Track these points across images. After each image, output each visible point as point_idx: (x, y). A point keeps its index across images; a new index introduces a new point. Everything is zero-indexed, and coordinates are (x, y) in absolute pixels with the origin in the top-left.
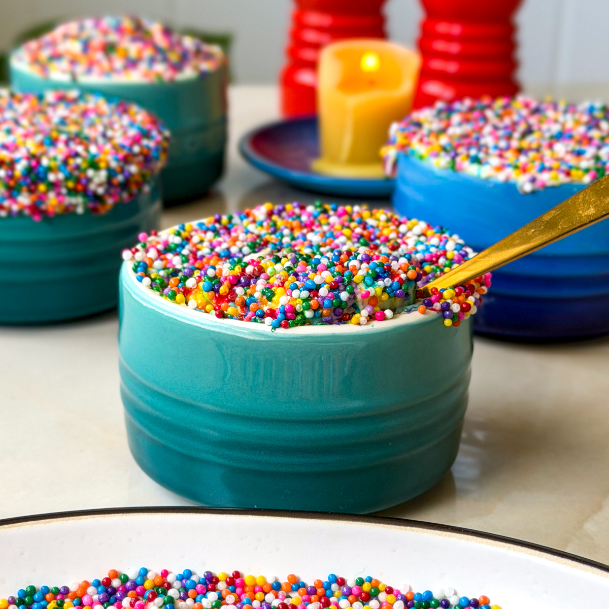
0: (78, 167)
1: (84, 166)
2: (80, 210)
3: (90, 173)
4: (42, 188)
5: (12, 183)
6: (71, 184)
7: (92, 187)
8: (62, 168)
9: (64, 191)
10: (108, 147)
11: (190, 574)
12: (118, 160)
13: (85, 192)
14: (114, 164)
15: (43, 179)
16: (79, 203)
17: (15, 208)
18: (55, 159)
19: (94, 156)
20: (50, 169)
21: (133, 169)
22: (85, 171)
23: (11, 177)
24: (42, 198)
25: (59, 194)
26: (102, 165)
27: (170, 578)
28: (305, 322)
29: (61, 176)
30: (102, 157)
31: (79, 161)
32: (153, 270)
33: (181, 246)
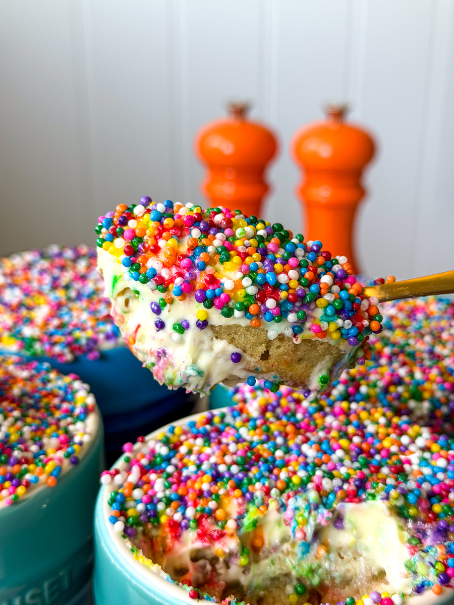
0: (399, 397)
1: (406, 395)
3: (412, 404)
8: (381, 397)
10: (434, 373)
12: (444, 390)
14: (439, 394)
18: (375, 385)
19: (418, 384)
20: (367, 398)
22: (406, 401)
26: (427, 395)
30: (427, 385)
31: (400, 389)
32: (131, 503)
33: (168, 460)
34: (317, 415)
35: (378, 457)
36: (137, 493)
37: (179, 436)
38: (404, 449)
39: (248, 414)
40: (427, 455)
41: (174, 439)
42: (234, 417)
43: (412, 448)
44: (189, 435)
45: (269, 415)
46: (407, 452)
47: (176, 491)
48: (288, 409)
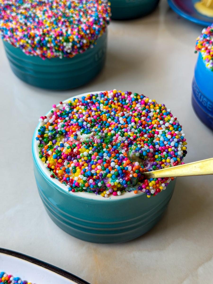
0: (60, 41)
1: (63, 40)
2: (61, 57)
3: (65, 44)
4: (45, 49)
5: (33, 46)
6: (57, 48)
7: (65, 50)
8: (53, 41)
9: (54, 50)
11: (19, 279)
12: (78, 38)
13: (63, 51)
14: (76, 40)
15: (46, 46)
16: (60, 55)
17: (35, 54)
18: (51, 37)
19: (69, 35)
20: (48, 42)
21: (85, 41)
22: (63, 43)
23: (33, 43)
24: (45, 52)
25: (52, 52)
26: (71, 40)
27: (11, 279)
28: (82, 190)
29: (52, 45)
30: (71, 36)
31: (61, 38)
32: (47, 132)
33: (67, 114)
34: (134, 102)
35: (147, 128)
36: (50, 128)
37: (76, 103)
38: (159, 126)
39: (108, 96)
40: (167, 131)
41: (74, 104)
42: (101, 97)
43: (163, 126)
44: (81, 103)
45: (115, 98)
46: (160, 128)
47: (65, 129)
48: (124, 97)
